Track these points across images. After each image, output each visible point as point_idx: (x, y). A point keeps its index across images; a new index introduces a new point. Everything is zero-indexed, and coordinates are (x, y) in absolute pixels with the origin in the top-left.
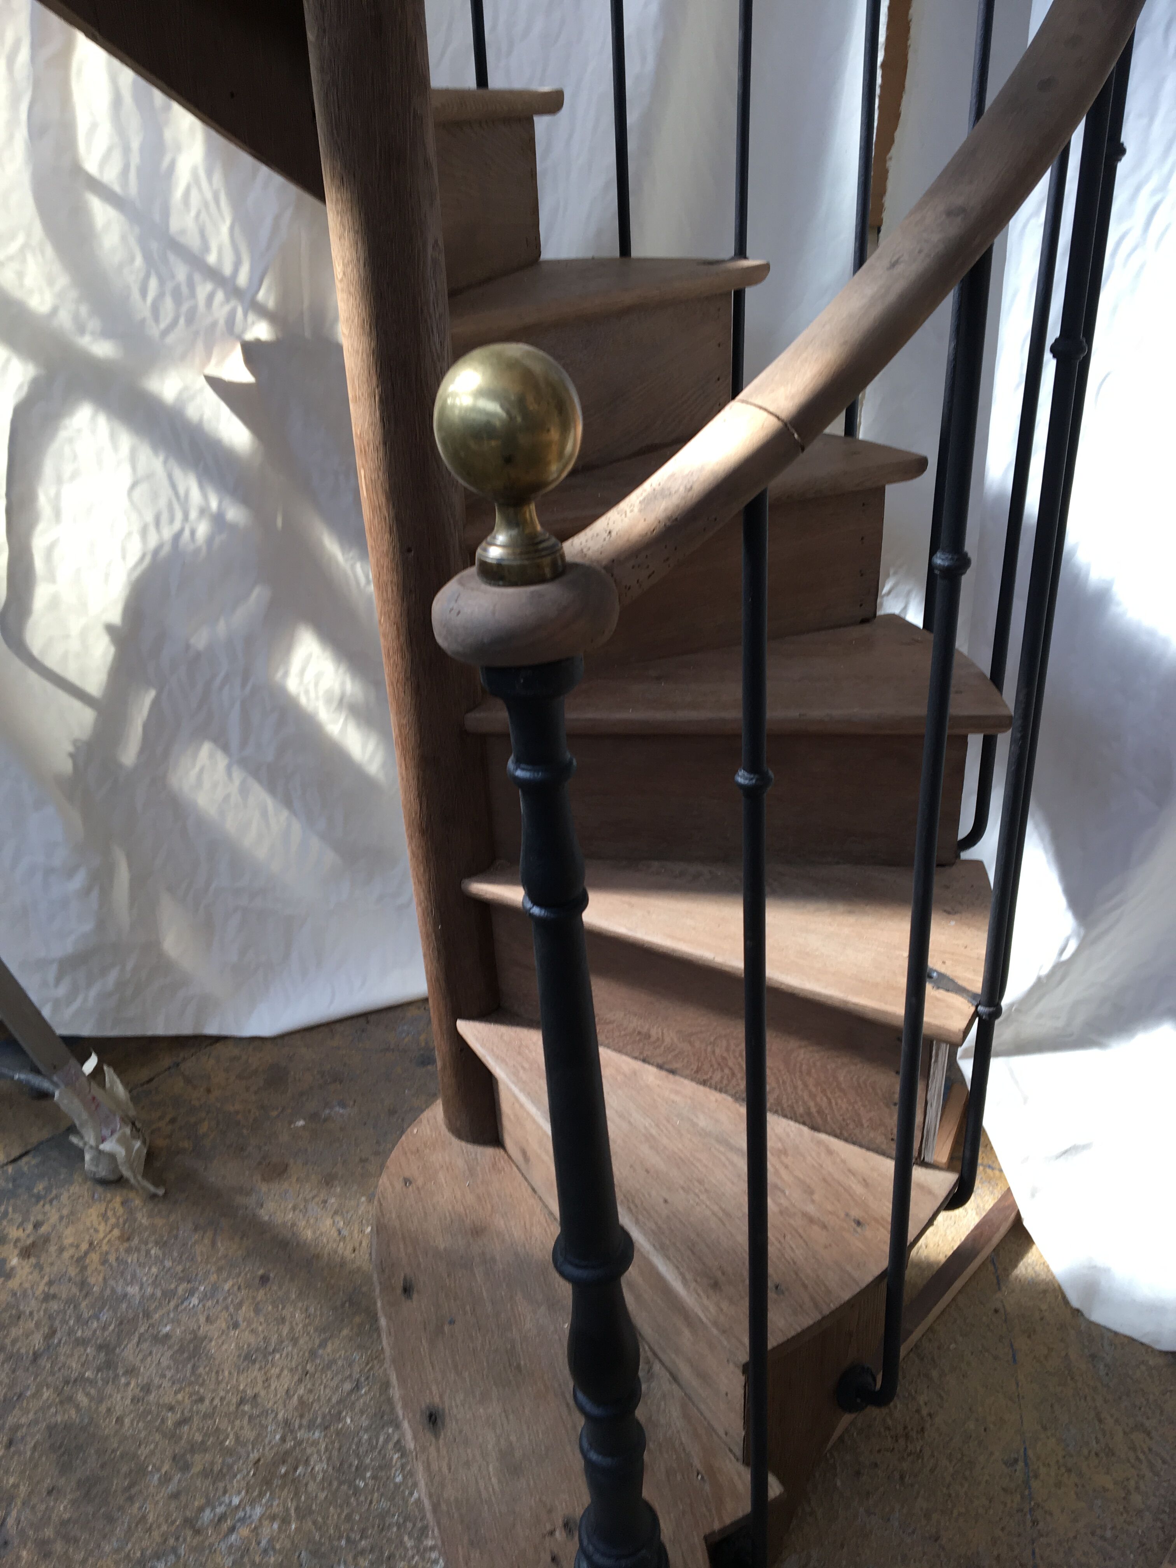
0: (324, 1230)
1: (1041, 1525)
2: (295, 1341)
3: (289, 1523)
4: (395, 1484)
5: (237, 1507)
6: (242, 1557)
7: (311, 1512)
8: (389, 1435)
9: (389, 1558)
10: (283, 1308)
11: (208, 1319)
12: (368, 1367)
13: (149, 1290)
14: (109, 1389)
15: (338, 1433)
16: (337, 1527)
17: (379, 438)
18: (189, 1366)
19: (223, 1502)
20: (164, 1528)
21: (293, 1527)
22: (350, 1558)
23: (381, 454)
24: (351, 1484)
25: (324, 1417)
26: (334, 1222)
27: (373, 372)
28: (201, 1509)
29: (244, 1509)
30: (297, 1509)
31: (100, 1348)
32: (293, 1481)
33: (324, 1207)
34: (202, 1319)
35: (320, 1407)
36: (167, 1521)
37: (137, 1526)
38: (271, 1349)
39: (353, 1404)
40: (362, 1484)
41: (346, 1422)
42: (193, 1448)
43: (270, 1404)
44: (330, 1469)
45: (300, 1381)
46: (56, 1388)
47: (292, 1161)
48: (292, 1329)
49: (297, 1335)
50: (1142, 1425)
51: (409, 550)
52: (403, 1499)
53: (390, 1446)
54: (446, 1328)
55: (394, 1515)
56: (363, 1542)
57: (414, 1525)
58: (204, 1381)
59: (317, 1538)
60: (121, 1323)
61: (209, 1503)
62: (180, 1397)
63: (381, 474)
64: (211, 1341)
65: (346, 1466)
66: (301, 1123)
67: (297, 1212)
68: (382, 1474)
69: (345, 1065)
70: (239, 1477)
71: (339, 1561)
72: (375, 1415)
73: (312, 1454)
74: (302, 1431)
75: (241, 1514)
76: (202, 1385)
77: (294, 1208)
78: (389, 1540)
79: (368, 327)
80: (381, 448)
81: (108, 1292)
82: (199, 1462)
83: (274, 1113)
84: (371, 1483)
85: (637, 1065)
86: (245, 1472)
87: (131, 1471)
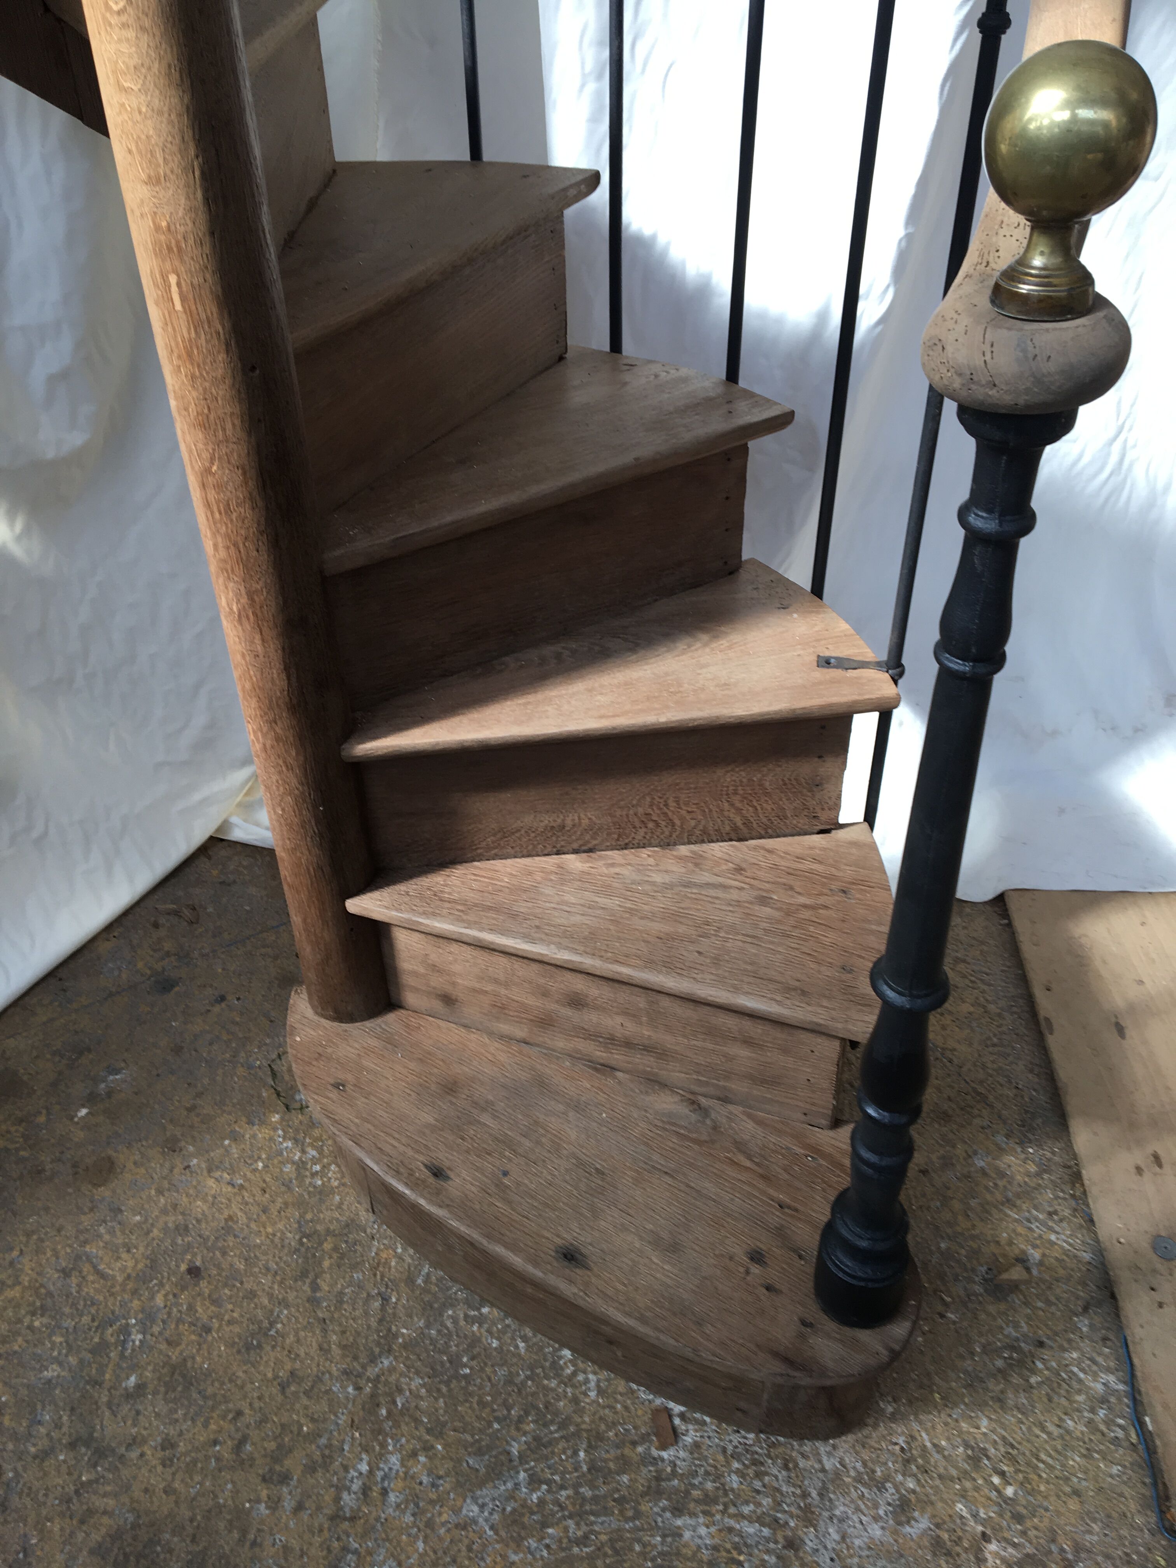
0: (213, 1192)
1: (956, 1061)
2: (284, 1303)
3: (433, 1447)
4: (496, 1349)
5: (371, 1472)
6: (417, 1505)
7: (444, 1425)
8: (452, 1317)
9: (546, 1407)
10: (242, 1283)
11: (169, 1343)
12: (378, 1277)
13: (73, 1360)
14: (125, 1473)
15: (405, 1346)
16: (479, 1418)
17: (203, 227)
18: (195, 1395)
19: (353, 1478)
20: (317, 1540)
21: (439, 1447)
22: (514, 1432)
23: (207, 249)
24: (457, 1377)
25: (378, 1344)
26: (216, 1179)
27: (189, 135)
28: (337, 1499)
29: (379, 1469)
30: (429, 1431)
31: (72, 1446)
32: (402, 1413)
33: (191, 1172)
34: (163, 1346)
35: (367, 1339)
36: (313, 1534)
37: (286, 1559)
38: (266, 1324)
39: (394, 1314)
40: (468, 1371)
41: (403, 1334)
42: (276, 1457)
43: (315, 1369)
44: (426, 1380)
45: (325, 1331)
46: (62, 1515)
47: (110, 1152)
48: (271, 1296)
49: (280, 1297)
50: (957, 958)
51: (253, 369)
52: (514, 1355)
53: (462, 1323)
54: (506, 1181)
55: (518, 1374)
56: (513, 1412)
57: (543, 1367)
58: (224, 1396)
59: (469, 1438)
60: (73, 1409)
61: (341, 1488)
62: (213, 1427)
63: (208, 276)
64: (193, 1358)
65: (439, 1367)
66: (83, 1112)
67: (166, 1194)
68: (476, 1351)
69: (76, 1032)
70: (346, 1448)
71: (507, 1442)
72: (424, 1309)
73: (398, 1380)
74: (369, 1369)
75: (379, 1474)
76: (226, 1400)
77: (160, 1192)
78: (533, 1394)
79: (178, 75)
80: (207, 239)
81: (24, 1392)
82: (294, 1463)
83: (42, 1119)
84: (474, 1363)
85: (554, 859)
86: (348, 1439)
87: (230, 1522)
